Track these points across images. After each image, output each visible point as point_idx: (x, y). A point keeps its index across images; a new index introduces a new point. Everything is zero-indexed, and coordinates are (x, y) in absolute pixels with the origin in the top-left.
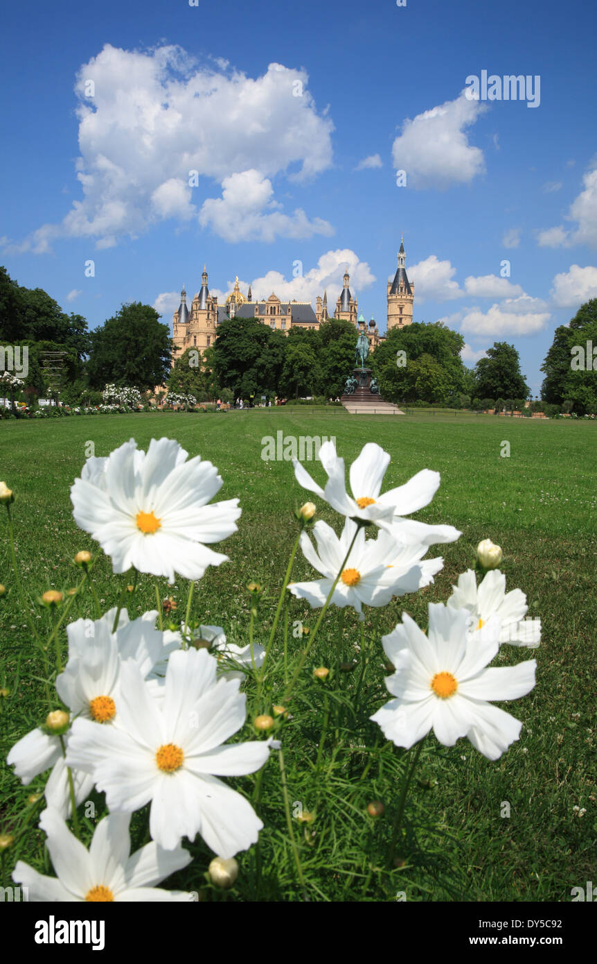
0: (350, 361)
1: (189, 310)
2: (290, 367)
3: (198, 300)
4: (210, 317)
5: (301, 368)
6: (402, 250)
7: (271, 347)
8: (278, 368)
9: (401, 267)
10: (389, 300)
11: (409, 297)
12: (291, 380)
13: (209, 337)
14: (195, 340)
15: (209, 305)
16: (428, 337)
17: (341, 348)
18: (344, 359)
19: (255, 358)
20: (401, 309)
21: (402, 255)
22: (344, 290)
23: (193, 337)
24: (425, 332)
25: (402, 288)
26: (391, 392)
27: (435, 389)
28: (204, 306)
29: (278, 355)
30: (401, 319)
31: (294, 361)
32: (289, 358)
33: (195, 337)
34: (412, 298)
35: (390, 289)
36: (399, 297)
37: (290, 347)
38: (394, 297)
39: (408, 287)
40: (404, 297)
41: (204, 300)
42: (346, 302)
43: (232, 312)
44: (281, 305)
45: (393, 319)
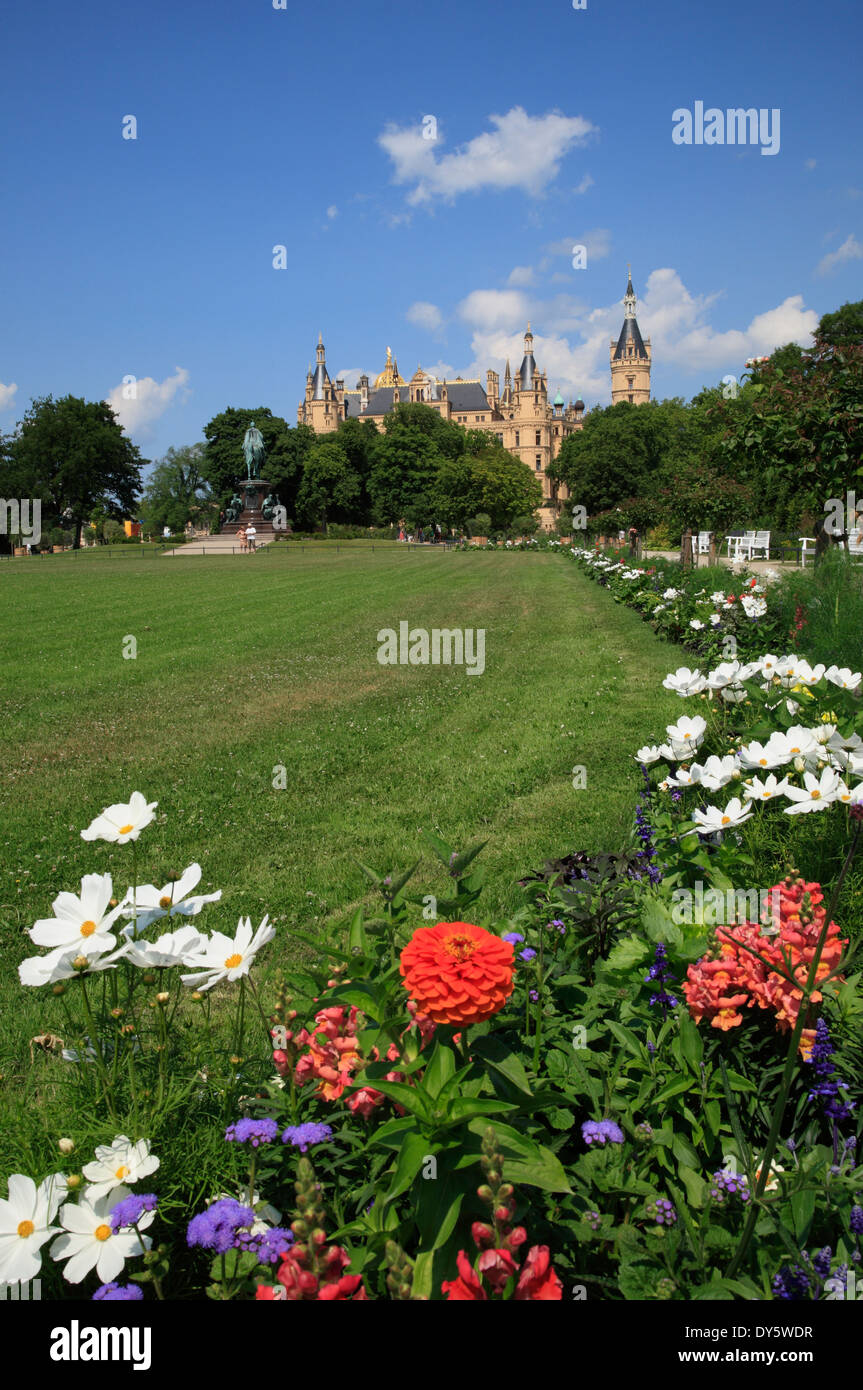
2: (309, 481)
3: (311, 386)
5: (323, 482)
9: (630, 318)
10: (613, 369)
11: (642, 363)
15: (327, 393)
18: (394, 465)
20: (631, 381)
22: (525, 358)
24: (633, 415)
25: (630, 350)
26: (447, 513)
27: (511, 504)
28: (321, 394)
29: (289, 463)
30: (631, 396)
34: (648, 364)
35: (614, 351)
36: (626, 363)
38: (619, 364)
39: (641, 346)
40: (634, 363)
41: (320, 385)
42: (530, 375)
43: (364, 400)
44: (434, 387)
45: (619, 397)
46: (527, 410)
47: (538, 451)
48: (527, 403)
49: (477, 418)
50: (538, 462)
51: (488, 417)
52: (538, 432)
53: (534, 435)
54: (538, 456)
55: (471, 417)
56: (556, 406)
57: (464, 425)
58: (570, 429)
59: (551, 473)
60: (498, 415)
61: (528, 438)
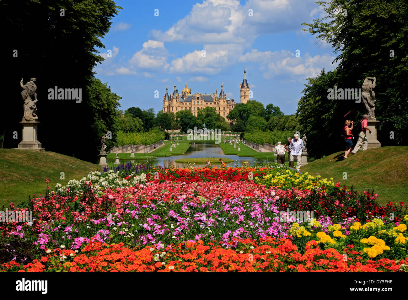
1: (169, 96)
3: (173, 95)
4: (177, 101)
6: (245, 72)
7: (193, 120)
9: (245, 78)
10: (241, 91)
13: (177, 108)
15: (177, 97)
17: (208, 120)
20: (245, 93)
22: (221, 91)
24: (244, 106)
25: (245, 86)
28: (175, 97)
30: (245, 97)
32: (197, 123)
33: (172, 108)
34: (249, 89)
35: (241, 86)
36: (244, 89)
37: (197, 120)
39: (247, 85)
40: (246, 89)
41: (175, 95)
42: (222, 95)
43: (184, 98)
44: (201, 96)
45: (242, 97)
46: (222, 103)
47: (224, 112)
48: (222, 101)
49: (211, 103)
50: (224, 114)
51: (213, 103)
52: (224, 107)
55: (209, 103)
56: (228, 101)
57: (207, 105)
58: (231, 106)
59: (227, 117)
60: (215, 103)
61: (222, 109)
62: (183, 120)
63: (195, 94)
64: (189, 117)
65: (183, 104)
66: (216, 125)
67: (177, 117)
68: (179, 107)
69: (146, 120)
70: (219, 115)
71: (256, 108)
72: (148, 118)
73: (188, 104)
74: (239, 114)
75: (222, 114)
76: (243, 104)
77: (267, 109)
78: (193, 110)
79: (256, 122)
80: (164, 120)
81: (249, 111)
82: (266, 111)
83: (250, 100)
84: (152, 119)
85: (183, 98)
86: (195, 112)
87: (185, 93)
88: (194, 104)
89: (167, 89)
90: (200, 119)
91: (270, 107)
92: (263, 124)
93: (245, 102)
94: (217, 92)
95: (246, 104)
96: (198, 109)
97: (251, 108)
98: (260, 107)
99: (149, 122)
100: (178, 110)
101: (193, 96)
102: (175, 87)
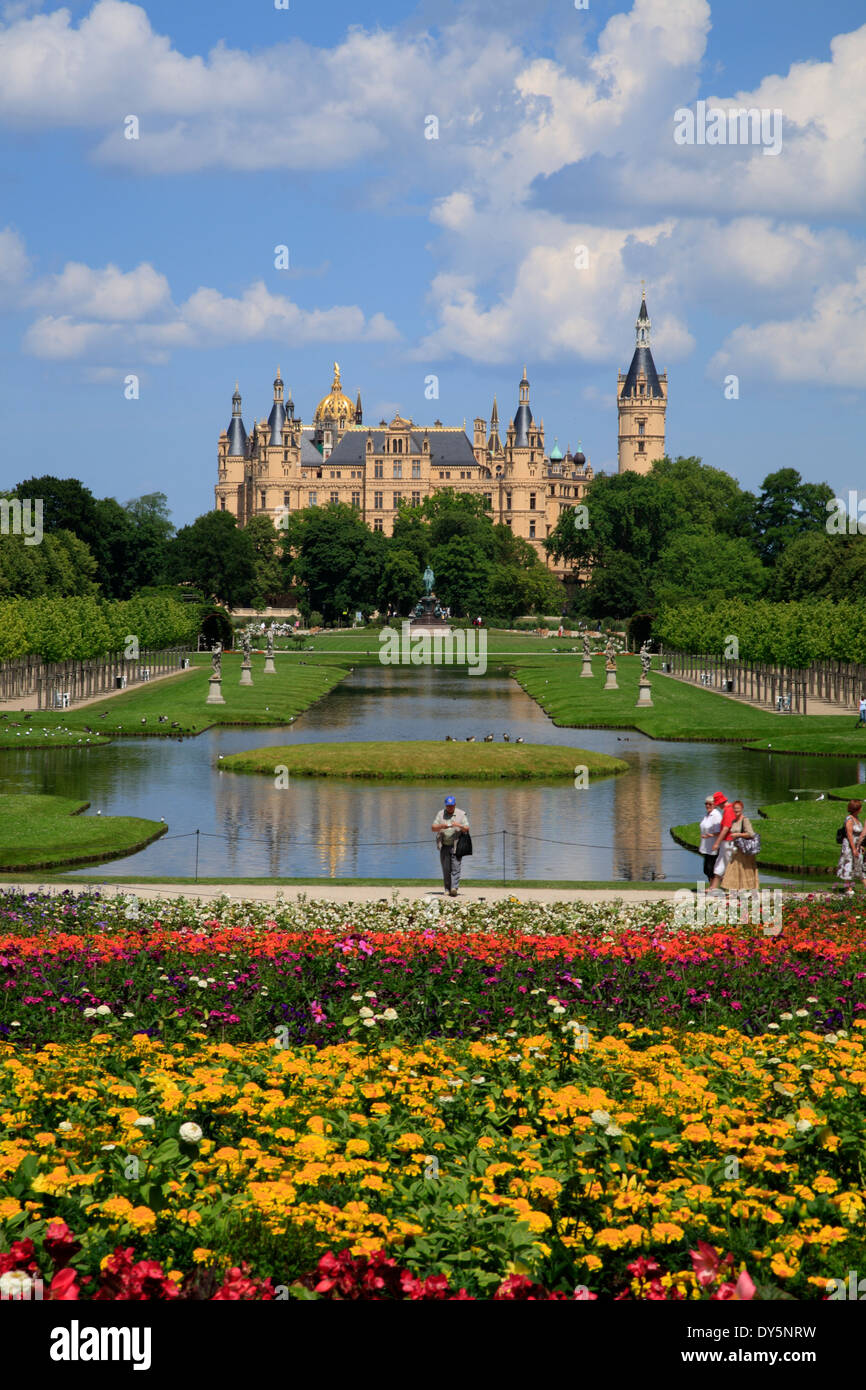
0: (459, 569)
1: (250, 433)
2: (389, 578)
3: (267, 429)
4: (291, 457)
6: (643, 314)
7: (368, 554)
8: (376, 578)
9: (642, 346)
10: (622, 411)
11: (655, 403)
12: (391, 592)
13: (287, 493)
14: (263, 499)
15: (286, 437)
16: (642, 500)
17: (450, 553)
19: (349, 568)
20: (642, 425)
21: (642, 324)
22: (520, 409)
23: (259, 493)
24: (641, 489)
25: (642, 386)
28: (279, 440)
29: (375, 564)
30: (641, 444)
31: (393, 572)
32: (389, 566)
33: (263, 493)
34: (662, 404)
35: (621, 387)
36: (638, 404)
37: (391, 554)
38: (628, 403)
39: (655, 381)
40: (646, 403)
41: (278, 428)
42: (525, 429)
43: (327, 446)
44: (412, 434)
45: (626, 444)
46: (524, 470)
47: (532, 516)
48: (521, 461)
49: (463, 474)
50: (533, 529)
51: (475, 474)
52: (533, 495)
53: (529, 497)
54: (533, 522)
55: (455, 474)
56: (554, 461)
57: (445, 482)
58: (567, 487)
59: (548, 544)
60: (486, 472)
61: (521, 501)
62: (314, 550)
63: (383, 423)
64: (348, 535)
65: (319, 475)
66: (492, 578)
67: (287, 542)
68: (299, 488)
69: (118, 548)
70: (505, 532)
71: (701, 497)
72: (125, 537)
73: (346, 473)
74: (609, 527)
75: (520, 529)
76: (631, 478)
77: (764, 497)
78: (370, 505)
79: (710, 566)
80: (210, 550)
81: (664, 515)
82: (760, 507)
83: (667, 461)
84: (150, 544)
85: (317, 442)
86: (379, 515)
87: (329, 420)
88: (379, 473)
89: (236, 399)
90: (408, 547)
91: (783, 484)
92: (747, 577)
93: (642, 467)
94: (494, 416)
95: (650, 478)
96: (398, 502)
97: (673, 500)
98: (722, 493)
99: (133, 559)
100: (293, 505)
101: (370, 433)
102: (278, 384)
